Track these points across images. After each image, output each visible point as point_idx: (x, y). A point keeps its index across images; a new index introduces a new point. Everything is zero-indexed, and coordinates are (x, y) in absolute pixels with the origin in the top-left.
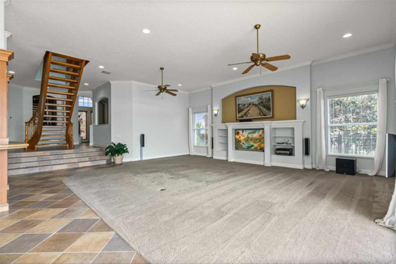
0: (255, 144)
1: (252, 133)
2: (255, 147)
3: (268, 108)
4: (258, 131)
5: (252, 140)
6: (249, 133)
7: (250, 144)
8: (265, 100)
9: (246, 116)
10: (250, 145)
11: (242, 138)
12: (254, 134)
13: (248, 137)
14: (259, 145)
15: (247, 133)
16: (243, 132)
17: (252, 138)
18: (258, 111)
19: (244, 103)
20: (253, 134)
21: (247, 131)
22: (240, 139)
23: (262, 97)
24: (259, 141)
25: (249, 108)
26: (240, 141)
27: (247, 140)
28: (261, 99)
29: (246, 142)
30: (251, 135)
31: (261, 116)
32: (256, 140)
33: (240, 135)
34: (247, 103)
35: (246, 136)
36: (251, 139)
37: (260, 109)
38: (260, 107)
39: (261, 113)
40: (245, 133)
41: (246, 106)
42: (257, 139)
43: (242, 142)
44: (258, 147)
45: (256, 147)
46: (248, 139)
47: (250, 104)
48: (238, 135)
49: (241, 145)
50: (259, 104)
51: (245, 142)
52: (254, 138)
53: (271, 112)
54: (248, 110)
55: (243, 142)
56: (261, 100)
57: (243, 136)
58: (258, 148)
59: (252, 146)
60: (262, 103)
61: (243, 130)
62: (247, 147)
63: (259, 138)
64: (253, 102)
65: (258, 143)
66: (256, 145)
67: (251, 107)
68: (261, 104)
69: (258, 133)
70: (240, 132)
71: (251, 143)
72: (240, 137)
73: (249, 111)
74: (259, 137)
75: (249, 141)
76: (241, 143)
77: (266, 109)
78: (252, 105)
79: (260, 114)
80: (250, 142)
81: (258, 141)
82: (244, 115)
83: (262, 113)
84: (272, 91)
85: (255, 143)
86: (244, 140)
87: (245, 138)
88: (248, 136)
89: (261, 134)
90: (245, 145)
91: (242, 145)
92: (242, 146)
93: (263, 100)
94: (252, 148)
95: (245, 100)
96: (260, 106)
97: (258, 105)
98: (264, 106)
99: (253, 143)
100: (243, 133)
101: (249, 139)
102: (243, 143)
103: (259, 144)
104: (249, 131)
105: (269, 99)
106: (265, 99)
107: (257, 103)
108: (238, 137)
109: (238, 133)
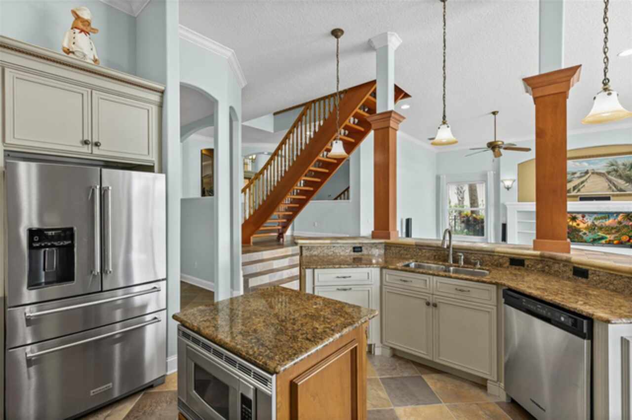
0: (608, 236)
1: (602, 218)
2: (608, 240)
3: (630, 180)
4: (616, 215)
5: (603, 229)
6: (595, 219)
7: (598, 235)
8: (622, 167)
9: (576, 191)
10: (597, 237)
11: (582, 226)
12: (606, 221)
13: (594, 225)
14: (615, 237)
15: (593, 218)
16: (583, 217)
17: (602, 225)
18: (606, 184)
19: (574, 171)
20: (604, 221)
21: (591, 215)
22: (578, 227)
23: (616, 162)
24: (617, 232)
25: (584, 179)
26: (579, 231)
28: (612, 165)
29: (590, 232)
30: (598, 222)
31: (613, 191)
32: (611, 230)
33: (578, 222)
34: (579, 171)
35: (590, 223)
36: (601, 228)
37: (610, 181)
38: (610, 177)
39: (613, 188)
40: (587, 219)
41: (578, 175)
42: (612, 228)
43: (582, 231)
44: (615, 240)
45: (610, 241)
46: (593, 227)
47: (587, 173)
48: (576, 221)
49: (580, 235)
50: (609, 173)
51: (587, 232)
52: (607, 227)
54: (582, 182)
55: (584, 231)
56: (614, 167)
57: (584, 223)
58: (615, 242)
59: (602, 238)
60: (616, 171)
61: (584, 214)
62: (592, 240)
63: (617, 227)
64: (593, 170)
65: (613, 234)
66: (610, 237)
67: (589, 177)
68: (613, 173)
69: (615, 219)
70: (579, 216)
71: (601, 234)
72: (578, 225)
73: (585, 183)
74: (617, 225)
75: (596, 230)
76: (581, 234)
77: (625, 180)
78: (593, 173)
79: (609, 188)
80: (598, 232)
81: (613, 231)
82: (572, 190)
85: (609, 234)
86: (586, 228)
87: (588, 225)
88: (593, 223)
89: (622, 221)
90: (587, 235)
91: (582, 235)
92: (582, 237)
93: (617, 166)
94: (603, 241)
95: (576, 166)
96: (612, 176)
97: (606, 174)
98: (620, 177)
99: (604, 233)
100: (585, 219)
101: (596, 228)
102: (585, 234)
103: (617, 235)
104: (595, 216)
106: (624, 165)
107: (603, 171)
108: (575, 224)
109: (574, 219)
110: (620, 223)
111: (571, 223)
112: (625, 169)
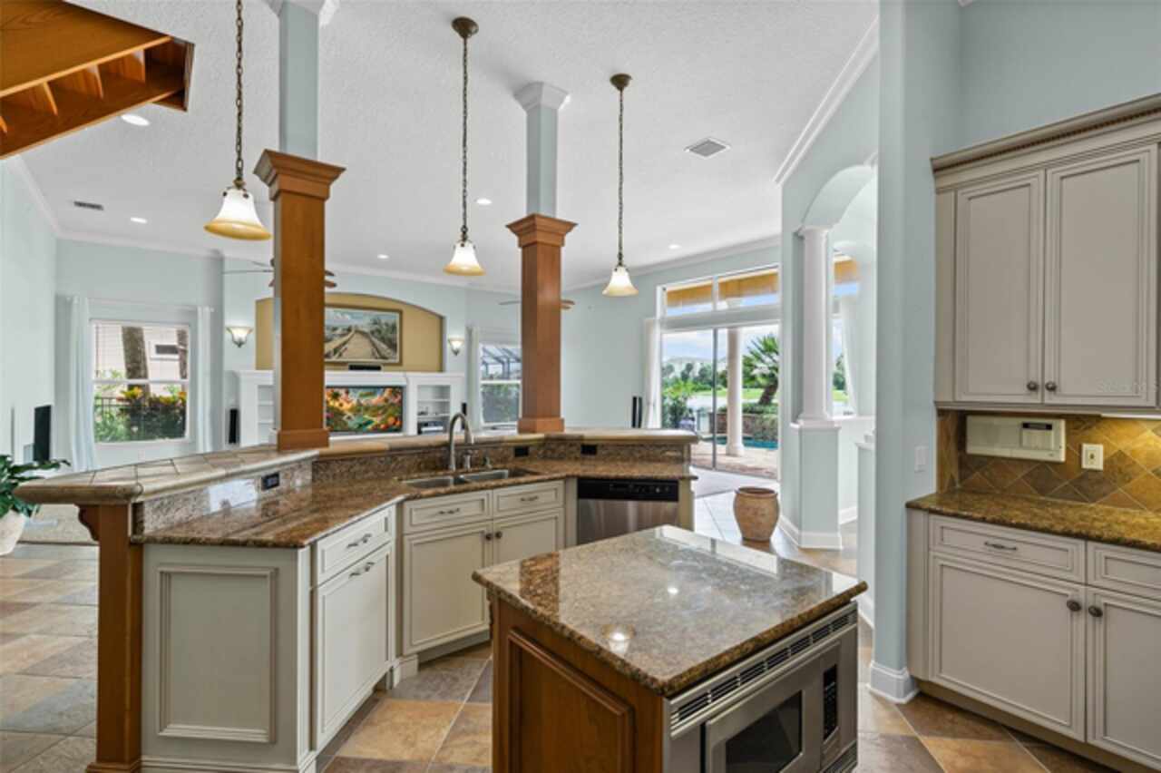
0: (374, 419)
1: (367, 395)
2: (374, 424)
3: (392, 346)
4: (382, 390)
5: (369, 410)
6: (362, 396)
7: (364, 419)
8: (384, 327)
9: (337, 355)
10: (362, 422)
11: (346, 406)
12: (372, 398)
13: (359, 404)
14: (383, 420)
15: (358, 394)
16: (347, 393)
17: (368, 404)
18: (369, 349)
19: (335, 325)
20: (370, 398)
21: (356, 390)
22: (341, 409)
23: (379, 320)
24: (383, 413)
25: (345, 339)
26: (342, 414)
27: (358, 410)
28: (375, 323)
29: (355, 415)
30: (364, 399)
31: (376, 358)
32: (377, 411)
33: (341, 401)
34: (340, 326)
35: (355, 402)
36: (367, 409)
37: (373, 344)
38: (373, 339)
39: (377, 354)
40: (351, 396)
41: (339, 332)
42: (379, 408)
43: (346, 414)
44: (382, 424)
45: (377, 425)
46: (359, 408)
47: (349, 330)
48: (338, 400)
49: (344, 421)
50: (372, 333)
51: (352, 415)
52: (374, 406)
53: (398, 355)
54: (345, 343)
55: (349, 414)
56: (377, 326)
57: (348, 403)
58: (382, 426)
59: (369, 422)
60: (379, 331)
61: (347, 389)
62: (357, 427)
63: (383, 406)
64: (356, 326)
65: (380, 415)
66: (377, 420)
67: (352, 337)
68: (376, 334)
69: (381, 396)
70: (342, 392)
71: (367, 417)
72: (341, 405)
73: (347, 346)
74: (382, 404)
75: (361, 412)
76: (345, 418)
77: (387, 345)
78: (356, 332)
79: (373, 354)
80: (364, 414)
81: (380, 412)
82: (332, 353)
83: (379, 352)
84: (401, 312)
85: (374, 416)
86: (351, 410)
87: (352, 406)
88: (358, 401)
89: (389, 398)
90: (352, 420)
91: (346, 421)
92: (345, 424)
93: (380, 326)
94: (370, 427)
95: (337, 317)
96: (376, 337)
97: (370, 335)
98: (383, 340)
99: (370, 415)
100: (348, 396)
101: (362, 409)
102: (349, 418)
103: (384, 417)
104: (361, 391)
105: (394, 327)
106: (387, 324)
107: (366, 330)
108: (337, 404)
109: (336, 396)
110: (386, 400)
111: (331, 403)
112: (387, 330)
